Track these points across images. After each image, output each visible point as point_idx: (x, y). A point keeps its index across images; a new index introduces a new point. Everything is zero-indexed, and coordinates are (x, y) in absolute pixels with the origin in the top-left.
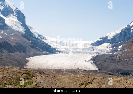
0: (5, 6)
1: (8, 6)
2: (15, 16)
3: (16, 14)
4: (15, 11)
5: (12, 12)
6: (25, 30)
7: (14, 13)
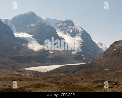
0: (73, 29)
1: (76, 29)
2: (80, 36)
3: (80, 34)
4: (80, 32)
5: (78, 33)
6: (81, 46)
7: (79, 34)
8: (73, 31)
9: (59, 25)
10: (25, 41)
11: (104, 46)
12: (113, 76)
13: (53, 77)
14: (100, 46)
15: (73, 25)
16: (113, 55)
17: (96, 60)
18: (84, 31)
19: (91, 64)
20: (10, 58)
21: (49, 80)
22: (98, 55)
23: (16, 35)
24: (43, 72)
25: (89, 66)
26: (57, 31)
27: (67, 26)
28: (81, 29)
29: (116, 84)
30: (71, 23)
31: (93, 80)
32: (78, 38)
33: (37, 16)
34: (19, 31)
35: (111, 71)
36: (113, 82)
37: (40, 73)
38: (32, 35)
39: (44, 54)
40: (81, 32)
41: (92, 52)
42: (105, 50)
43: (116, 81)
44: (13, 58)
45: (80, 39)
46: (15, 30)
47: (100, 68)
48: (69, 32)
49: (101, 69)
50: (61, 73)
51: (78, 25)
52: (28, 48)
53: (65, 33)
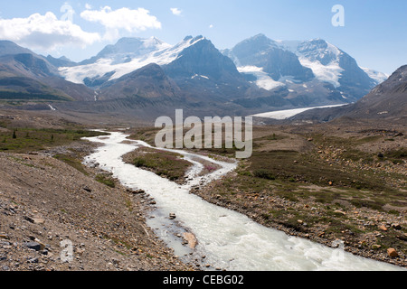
0: (326, 53)
1: (330, 52)
2: (337, 62)
4: (338, 56)
5: (334, 58)
6: (339, 79)
7: (336, 59)
8: (326, 55)
9: (303, 49)
10: (252, 77)
11: (380, 75)
12: (395, 123)
13: (295, 126)
14: (372, 76)
15: (326, 46)
16: (397, 88)
17: (365, 99)
18: (345, 54)
19: (356, 104)
20: (234, 102)
21: (289, 130)
22: (369, 91)
23: (240, 69)
24: (279, 118)
25: (353, 108)
26: (299, 59)
27: (315, 48)
28: (339, 52)
29: (401, 134)
30: (322, 44)
31: (359, 129)
32: (334, 66)
33: (269, 40)
34: (244, 64)
35: (392, 115)
36: (395, 132)
37: (275, 120)
38: (261, 68)
39: (280, 94)
40: (340, 55)
41: (358, 86)
42: (381, 81)
43: (400, 129)
44: (237, 102)
45: (338, 68)
46: (239, 63)
47: (371, 111)
48: (318, 58)
49: (373, 112)
50: (307, 119)
51: (334, 46)
52: (257, 87)
53: (312, 60)
